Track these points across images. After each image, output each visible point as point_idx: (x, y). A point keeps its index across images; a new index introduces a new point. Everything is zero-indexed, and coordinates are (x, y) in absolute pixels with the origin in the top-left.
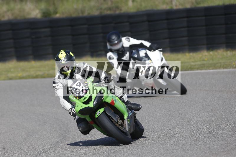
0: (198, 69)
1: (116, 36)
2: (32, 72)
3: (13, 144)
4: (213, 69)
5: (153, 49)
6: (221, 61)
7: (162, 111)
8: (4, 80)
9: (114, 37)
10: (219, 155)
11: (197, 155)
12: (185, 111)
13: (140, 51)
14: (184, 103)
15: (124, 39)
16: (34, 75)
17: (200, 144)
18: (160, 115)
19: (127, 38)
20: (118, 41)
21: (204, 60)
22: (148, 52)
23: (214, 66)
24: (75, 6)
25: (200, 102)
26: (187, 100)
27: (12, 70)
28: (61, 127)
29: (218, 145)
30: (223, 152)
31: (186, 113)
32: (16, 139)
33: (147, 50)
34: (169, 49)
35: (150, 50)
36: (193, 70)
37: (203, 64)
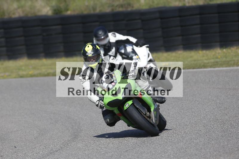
0: (211, 67)
1: (103, 32)
2: (44, 70)
3: (25, 143)
4: (226, 67)
5: (140, 45)
6: (234, 58)
7: (175, 109)
8: (15, 78)
9: (100, 33)
10: (233, 154)
11: (210, 153)
12: (198, 109)
13: (127, 46)
14: (197, 101)
15: (110, 34)
16: (46, 73)
17: (214, 143)
18: (173, 113)
19: (113, 34)
20: (104, 36)
21: (217, 58)
22: (135, 48)
23: (227, 64)
24: (86, 4)
25: (214, 100)
26: (201, 98)
27: (23, 68)
28: (73, 126)
29: (232, 144)
30: (237, 150)
31: (199, 111)
32: (27, 138)
33: (134, 46)
34: (182, 46)
35: (137, 46)
36: (207, 68)
37: (217, 62)
